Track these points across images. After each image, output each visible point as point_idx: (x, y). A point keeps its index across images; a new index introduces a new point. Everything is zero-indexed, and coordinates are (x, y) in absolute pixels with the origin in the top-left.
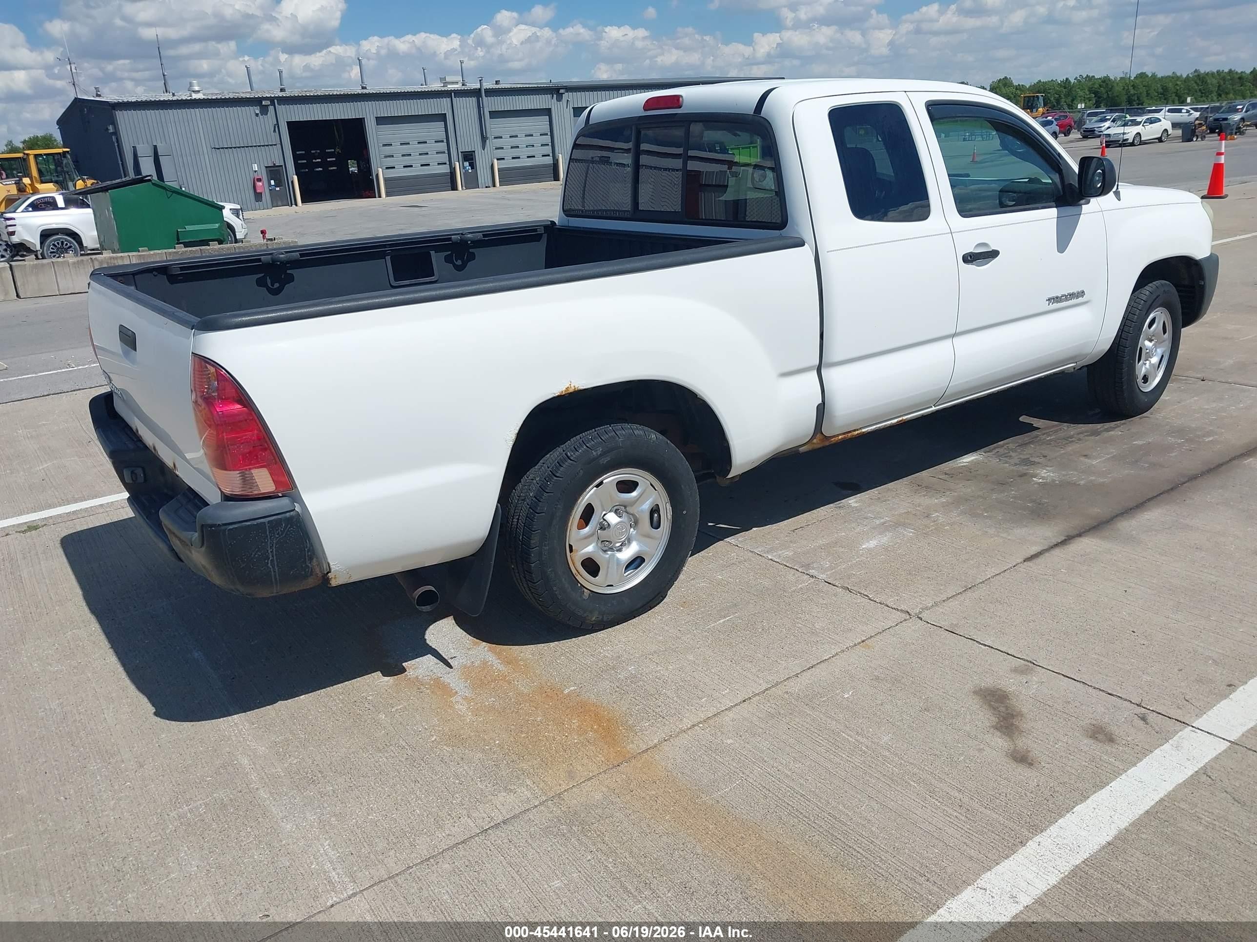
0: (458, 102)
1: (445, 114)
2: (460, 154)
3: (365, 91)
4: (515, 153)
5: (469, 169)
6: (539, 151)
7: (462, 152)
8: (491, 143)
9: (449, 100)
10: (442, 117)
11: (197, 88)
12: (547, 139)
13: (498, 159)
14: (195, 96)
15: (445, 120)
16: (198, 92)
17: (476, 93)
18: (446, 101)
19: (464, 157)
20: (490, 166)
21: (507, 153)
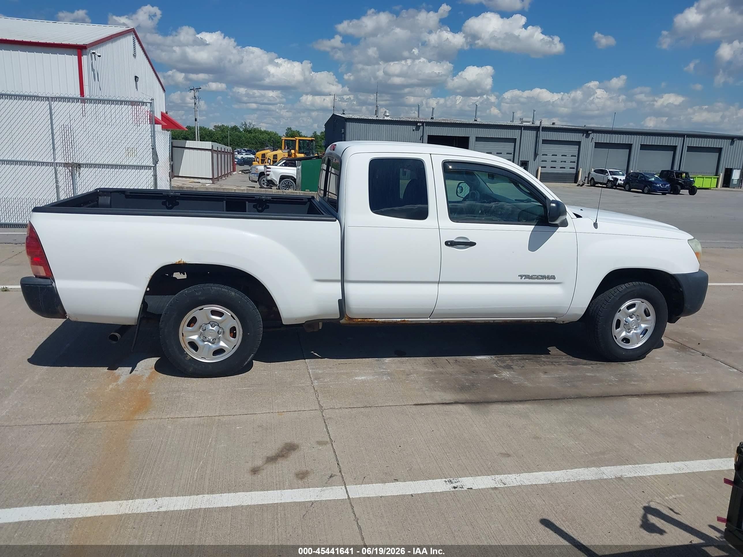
0: (525, 132)
1: (516, 139)
2: (520, 162)
3: (476, 122)
4: (554, 164)
6: (568, 165)
8: (540, 158)
9: (520, 131)
10: (514, 140)
11: (388, 114)
12: (575, 159)
13: (541, 167)
14: (386, 118)
15: (515, 142)
16: (388, 116)
17: (537, 129)
18: (518, 132)
19: (522, 163)
20: (536, 170)
21: (548, 164)
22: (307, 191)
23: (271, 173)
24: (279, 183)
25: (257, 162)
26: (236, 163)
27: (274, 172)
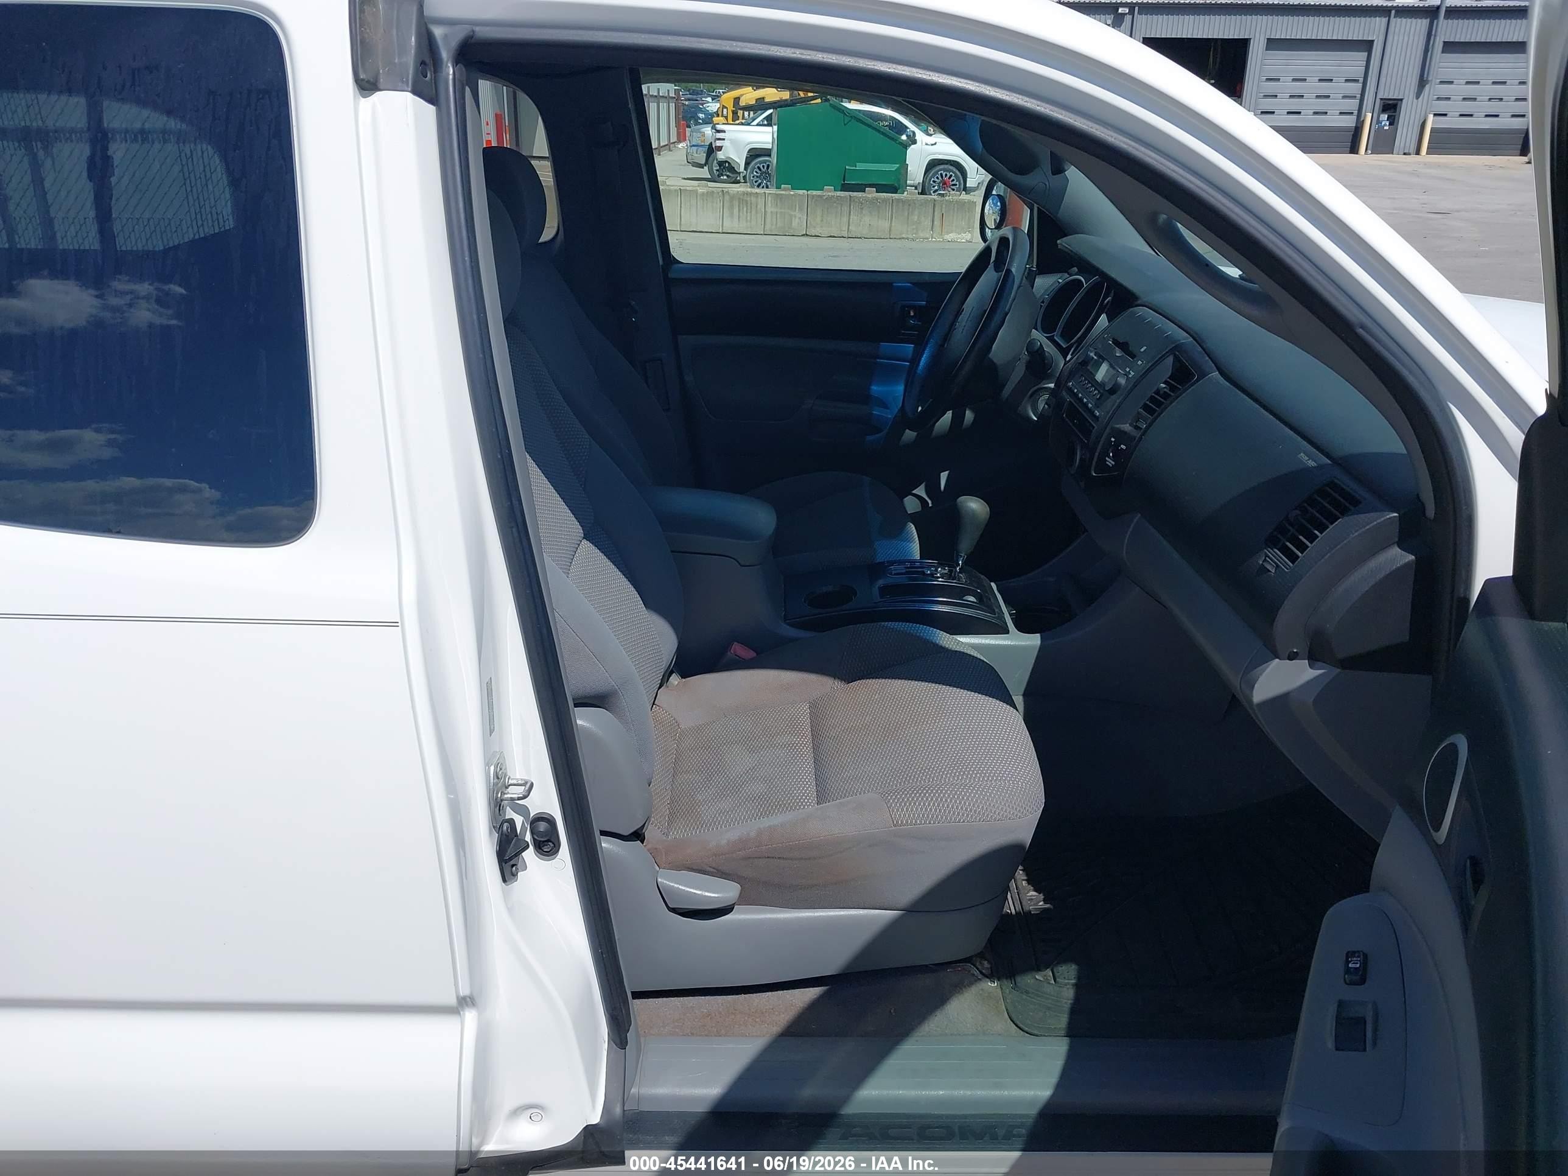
0: (1399, 24)
1: (1373, 41)
2: (1378, 100)
4: (1468, 106)
5: (1385, 125)
6: (1508, 108)
7: (1381, 99)
8: (1432, 90)
9: (1385, 20)
10: (1367, 46)
13: (1435, 115)
15: (1369, 50)
17: (1431, 13)
18: (1379, 22)
19: (1384, 106)
20: (1421, 122)
21: (1455, 107)
22: (785, 190)
23: (726, 144)
24: (746, 169)
25: (722, 118)
26: (701, 121)
27: (733, 142)
